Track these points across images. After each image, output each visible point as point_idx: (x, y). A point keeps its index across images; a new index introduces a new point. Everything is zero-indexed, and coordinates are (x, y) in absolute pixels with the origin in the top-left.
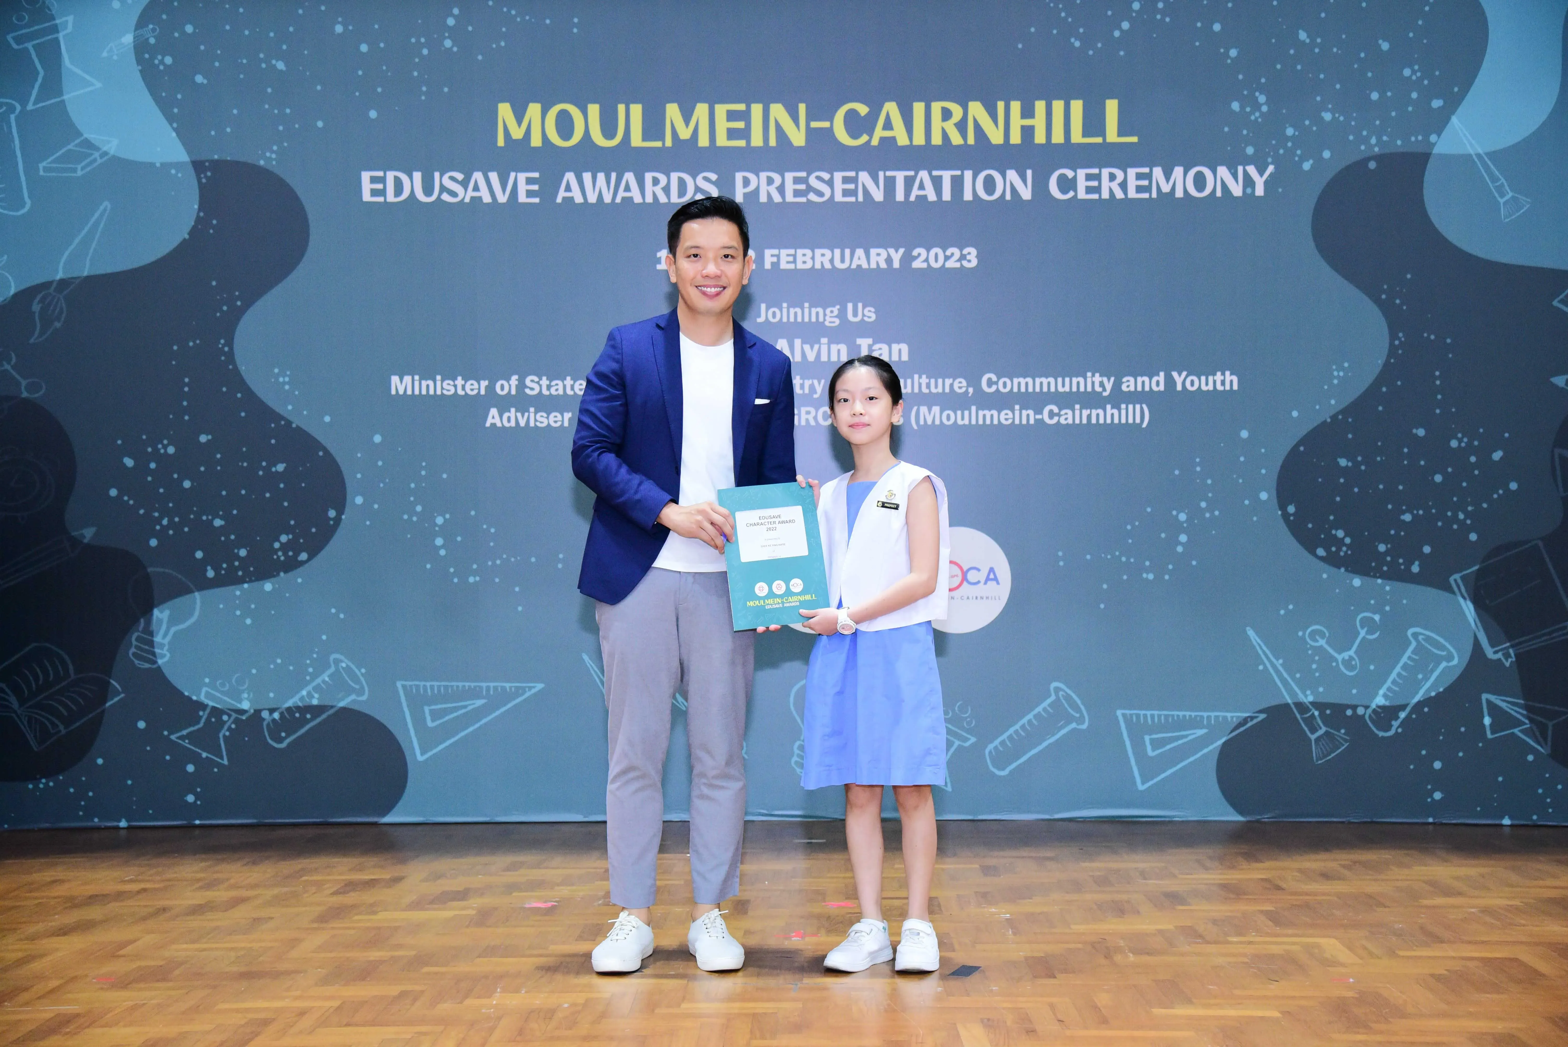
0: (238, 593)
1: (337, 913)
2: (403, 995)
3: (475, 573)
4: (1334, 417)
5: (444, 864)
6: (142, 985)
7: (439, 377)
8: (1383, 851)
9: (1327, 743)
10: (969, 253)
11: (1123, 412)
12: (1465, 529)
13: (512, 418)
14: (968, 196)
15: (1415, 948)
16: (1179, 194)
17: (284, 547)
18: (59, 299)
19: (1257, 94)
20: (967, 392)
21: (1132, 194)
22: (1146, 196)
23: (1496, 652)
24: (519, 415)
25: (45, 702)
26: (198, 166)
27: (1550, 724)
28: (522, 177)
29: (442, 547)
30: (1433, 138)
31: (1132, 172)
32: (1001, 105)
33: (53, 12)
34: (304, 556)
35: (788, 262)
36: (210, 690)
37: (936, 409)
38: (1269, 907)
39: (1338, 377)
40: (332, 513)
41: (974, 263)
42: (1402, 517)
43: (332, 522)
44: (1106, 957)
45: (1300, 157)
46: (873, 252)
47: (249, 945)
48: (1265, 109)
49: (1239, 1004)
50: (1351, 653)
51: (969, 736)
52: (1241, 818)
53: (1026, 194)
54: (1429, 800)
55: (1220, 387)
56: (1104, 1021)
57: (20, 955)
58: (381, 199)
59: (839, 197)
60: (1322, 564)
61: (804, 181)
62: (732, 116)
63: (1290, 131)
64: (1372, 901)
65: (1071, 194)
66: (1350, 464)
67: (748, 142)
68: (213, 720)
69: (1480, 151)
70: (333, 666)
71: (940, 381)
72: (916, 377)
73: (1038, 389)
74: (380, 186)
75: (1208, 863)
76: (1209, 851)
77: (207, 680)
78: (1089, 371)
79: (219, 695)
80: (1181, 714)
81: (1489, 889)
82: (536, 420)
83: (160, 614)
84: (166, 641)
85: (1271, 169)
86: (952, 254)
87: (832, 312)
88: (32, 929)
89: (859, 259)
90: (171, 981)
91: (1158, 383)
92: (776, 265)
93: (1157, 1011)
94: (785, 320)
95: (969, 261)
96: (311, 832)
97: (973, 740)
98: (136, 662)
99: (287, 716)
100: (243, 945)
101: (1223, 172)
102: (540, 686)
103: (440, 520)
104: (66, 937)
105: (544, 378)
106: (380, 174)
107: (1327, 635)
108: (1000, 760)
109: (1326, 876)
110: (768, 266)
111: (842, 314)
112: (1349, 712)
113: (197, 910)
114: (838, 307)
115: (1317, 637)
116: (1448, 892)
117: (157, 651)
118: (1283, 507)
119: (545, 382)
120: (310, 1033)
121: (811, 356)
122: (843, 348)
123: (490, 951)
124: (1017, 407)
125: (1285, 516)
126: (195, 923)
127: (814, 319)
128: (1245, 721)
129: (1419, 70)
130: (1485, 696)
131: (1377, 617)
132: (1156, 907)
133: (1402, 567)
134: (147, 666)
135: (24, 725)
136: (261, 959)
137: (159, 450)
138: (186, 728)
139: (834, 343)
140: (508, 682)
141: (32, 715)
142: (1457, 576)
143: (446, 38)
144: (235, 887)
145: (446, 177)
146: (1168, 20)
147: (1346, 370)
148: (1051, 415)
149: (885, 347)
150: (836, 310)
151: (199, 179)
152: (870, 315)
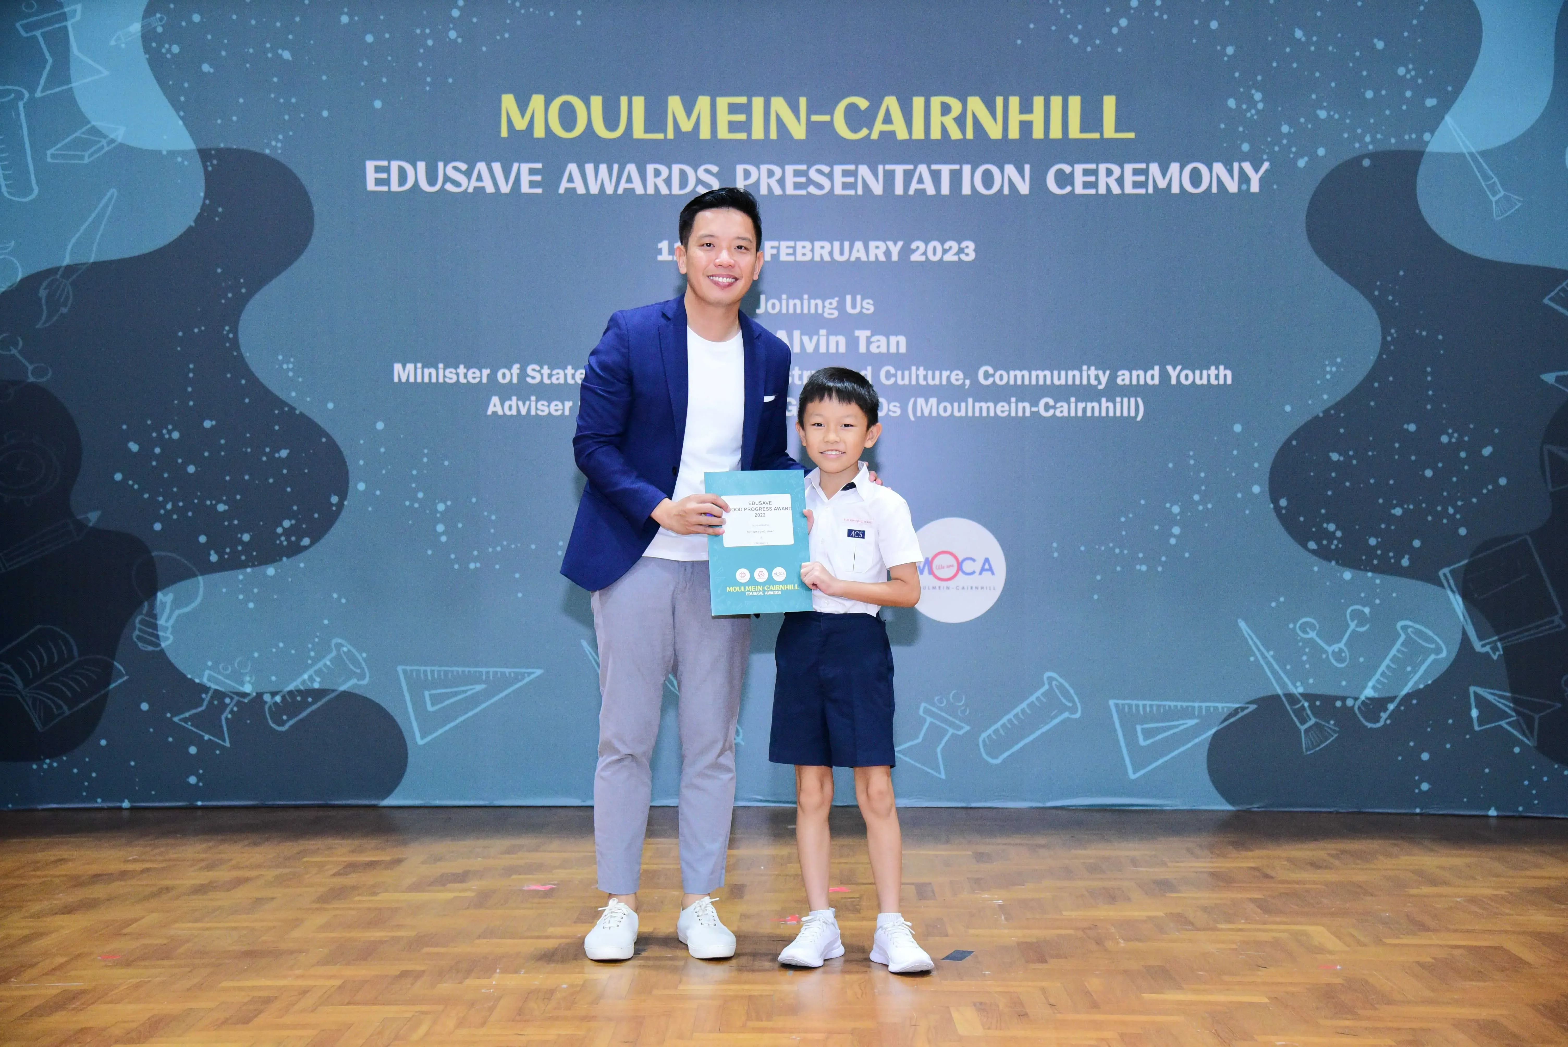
0: (241, 577)
1: (337, 894)
2: (404, 974)
3: (475, 559)
4: (1326, 412)
5: (442, 847)
6: (146, 963)
7: (441, 366)
8: (1368, 841)
9: (1317, 735)
10: (967, 247)
11: (1118, 406)
12: (1455, 525)
13: (513, 407)
14: (966, 190)
15: (1401, 936)
16: (1175, 189)
17: (287, 532)
18: (65, 285)
19: (1253, 91)
20: (963, 384)
21: (1129, 189)
22: (1142, 191)
23: (1483, 646)
24: (520, 403)
25: (49, 683)
26: (204, 154)
27: (1537, 717)
28: (525, 167)
29: (444, 533)
30: (1427, 136)
31: (1129, 168)
32: (999, 100)
34: (306, 541)
35: (788, 254)
36: (212, 673)
37: (933, 401)
38: (1258, 895)
39: (1331, 372)
40: (334, 499)
41: (972, 256)
42: (1393, 511)
43: (334, 508)
44: (1097, 943)
45: (1294, 153)
46: (872, 244)
47: (252, 925)
48: (1260, 106)
49: (1228, 990)
50: (1342, 645)
51: (961, 724)
52: (1229, 808)
53: (1024, 188)
54: (1417, 791)
55: (1213, 382)
56: (1095, 1006)
57: (26, 932)
58: (385, 189)
59: (838, 191)
60: (1315, 558)
61: (804, 173)
62: (733, 109)
63: (1285, 129)
64: (1360, 890)
65: (1068, 189)
66: (1342, 459)
67: (749, 135)
68: (216, 703)
69: (1473, 150)
70: (334, 648)
71: (937, 373)
72: (914, 368)
73: (1034, 382)
74: (384, 176)
75: (1199, 852)
76: (1199, 840)
77: (209, 664)
78: (1085, 364)
79: (220, 677)
80: (1173, 704)
81: (1476, 879)
82: (537, 409)
83: (164, 598)
84: (170, 624)
85: (1266, 165)
86: (951, 248)
87: (831, 304)
88: (36, 907)
89: (858, 251)
90: (174, 959)
91: (1153, 377)
92: (775, 257)
93: (1147, 996)
94: (784, 311)
95: (967, 255)
96: (311, 815)
97: (967, 728)
98: (140, 644)
99: (289, 699)
100: (245, 924)
101: (1219, 168)
102: (539, 672)
103: (441, 507)
104: (71, 915)
105: (546, 367)
106: (384, 163)
107: (1318, 628)
108: (995, 748)
109: (1314, 865)
111: (841, 307)
112: (1339, 704)
113: (200, 890)
114: (837, 299)
115: (1308, 630)
116: (1434, 882)
117: (160, 633)
118: (1275, 500)
119: (546, 371)
120: (312, 1011)
121: (810, 348)
122: (842, 340)
123: (489, 933)
124: (1013, 400)
125: (1277, 509)
126: (197, 901)
127: (813, 311)
128: (1236, 711)
129: (1413, 69)
130: (1472, 689)
131: (1367, 610)
132: (1146, 894)
133: (1393, 561)
134: (150, 648)
135: (28, 705)
136: (263, 938)
137: (163, 435)
138: (189, 710)
139: (832, 334)
140: (507, 667)
141: (35, 695)
142: (1446, 570)
143: (450, 29)
144: (237, 867)
145: (449, 168)
146: (1165, 17)
147: (1338, 366)
148: (1047, 407)
149: (883, 339)
150: (834, 302)
151: (205, 167)
152: (869, 307)
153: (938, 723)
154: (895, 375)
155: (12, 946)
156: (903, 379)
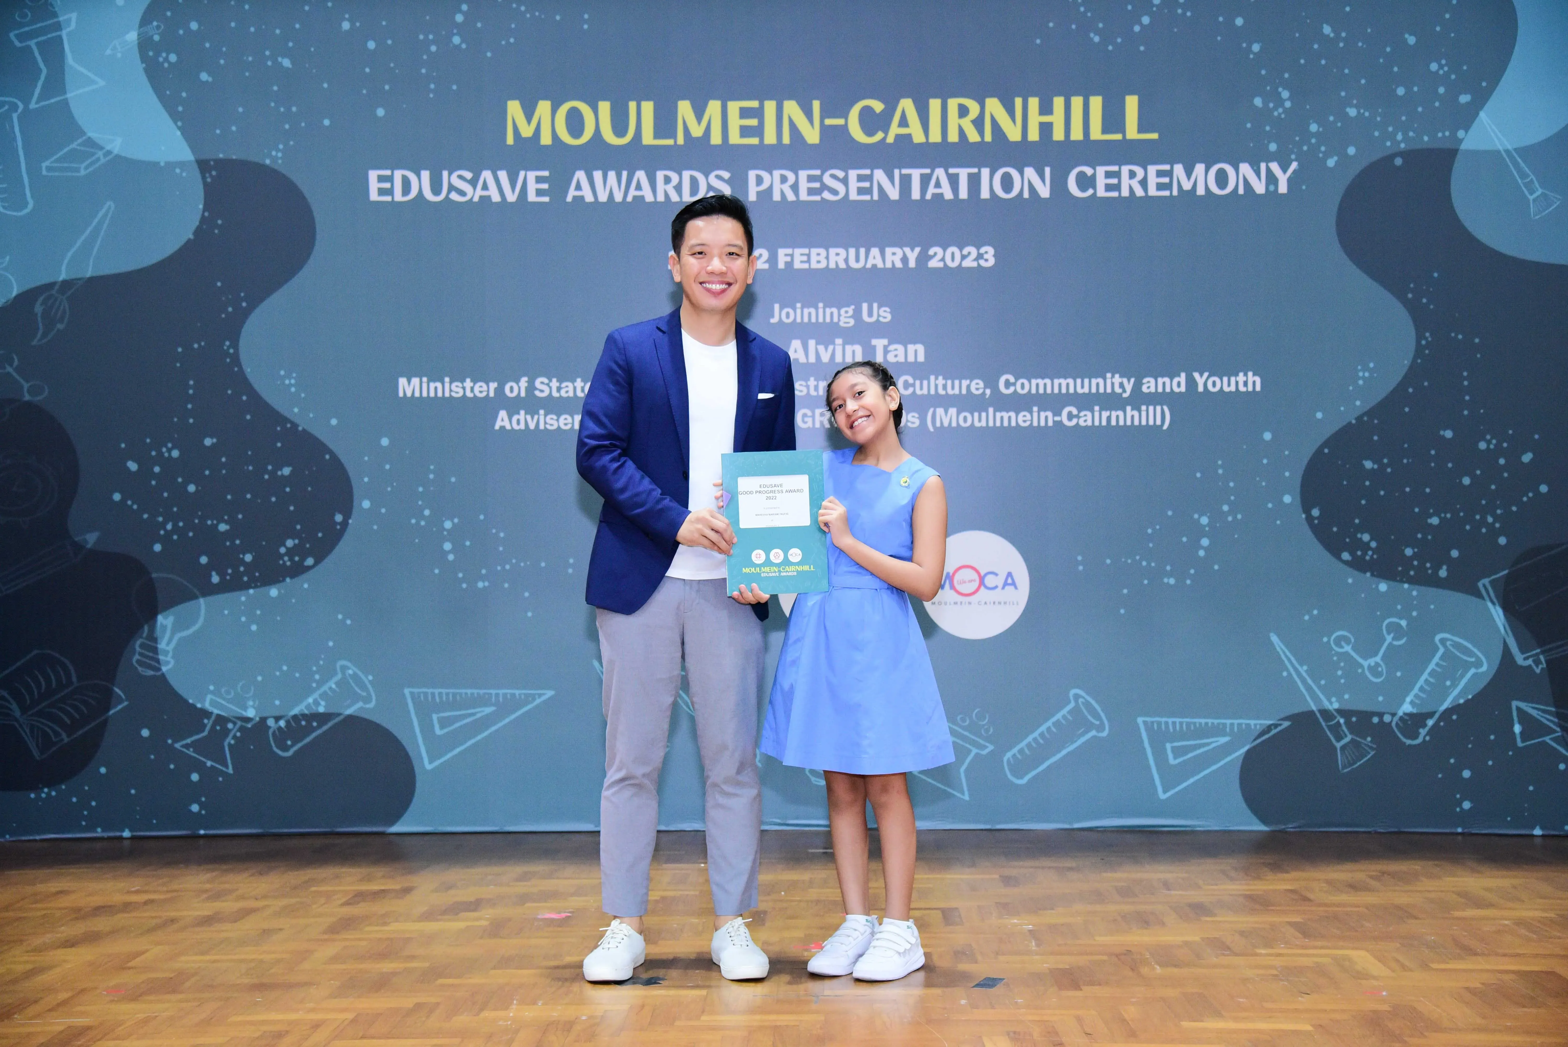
0: (243, 599)
1: (346, 924)
2: (418, 1006)
3: (483, 578)
4: (1359, 419)
5: (455, 874)
6: (152, 998)
7: (447, 379)
8: (1412, 862)
9: (1353, 753)
10: (986, 252)
11: (1144, 414)
12: (1494, 534)
13: (521, 421)
14: (985, 194)
15: (1448, 960)
16: (1201, 191)
17: (290, 552)
18: (61, 301)
19: (1280, 89)
20: (984, 393)
21: (1153, 191)
22: (1166, 193)
23: (1526, 659)
24: (529, 417)
25: (47, 710)
26: (203, 165)
28: (532, 175)
29: (451, 551)
30: (1461, 134)
31: (1152, 169)
32: (1018, 101)
33: (57, 9)
34: (310, 561)
35: (802, 262)
36: (214, 698)
37: (953, 411)
38: (1298, 919)
39: (1363, 378)
40: (339, 518)
41: (991, 262)
42: (1429, 521)
43: (338, 527)
44: (1132, 970)
45: (1324, 153)
46: (889, 251)
47: (261, 957)
48: (1288, 104)
49: (1270, 1017)
50: (1378, 659)
51: (987, 744)
52: (1263, 828)
53: (1044, 192)
54: (1458, 809)
55: (1242, 388)
56: (1132, 1035)
57: (29, 967)
58: (388, 198)
59: (854, 196)
60: (1349, 570)
61: (818, 179)
62: (745, 113)
63: (1314, 128)
64: (1402, 913)
65: (1090, 192)
66: (1376, 466)
67: (761, 140)
68: (218, 728)
69: (1510, 147)
70: (339, 673)
71: (957, 382)
72: (932, 378)
73: (1056, 391)
74: (387, 185)
75: (1233, 874)
76: (1233, 861)
77: (212, 688)
78: (1108, 372)
79: (223, 702)
80: (1203, 721)
81: (1522, 901)
82: (546, 423)
83: (165, 621)
84: (170, 648)
85: (1294, 165)
86: (969, 253)
87: (846, 312)
88: (37, 941)
89: (874, 258)
90: (181, 992)
91: (1178, 384)
92: (789, 264)
93: (1185, 1024)
94: (798, 320)
95: (986, 260)
96: (318, 842)
97: (991, 747)
98: (140, 669)
99: (293, 724)
100: (253, 957)
101: (1245, 168)
102: (550, 693)
103: (448, 525)
104: (73, 949)
105: (554, 380)
106: (388, 173)
107: (1353, 640)
108: (1018, 768)
109: (1353, 887)
110: (781, 265)
111: (857, 315)
112: (1375, 720)
113: (207, 921)
114: (853, 307)
115: (1343, 643)
116: (1479, 903)
117: (161, 657)
118: (1307, 510)
119: (555, 383)
121: (825, 358)
122: (858, 349)
123: (505, 962)
124: (1035, 409)
125: (1309, 519)
126: (203, 933)
127: (828, 320)
128: (1269, 728)
129: (1446, 65)
130: (1515, 704)
131: (1404, 623)
132: (1181, 918)
133: (1430, 571)
134: (150, 673)
135: (26, 734)
136: (273, 971)
137: (162, 454)
138: (191, 736)
139: (849, 343)
140: (517, 689)
141: (33, 723)
142: (1486, 581)
143: (454, 34)
144: (242, 898)
145: (454, 176)
146: (1189, 14)
147: (1371, 371)
148: (1070, 416)
149: (900, 348)
150: (851, 310)
151: (204, 178)
152: (885, 315)
153: (961, 742)
154: (913, 385)
155: (15, 981)
156: (921, 388)
